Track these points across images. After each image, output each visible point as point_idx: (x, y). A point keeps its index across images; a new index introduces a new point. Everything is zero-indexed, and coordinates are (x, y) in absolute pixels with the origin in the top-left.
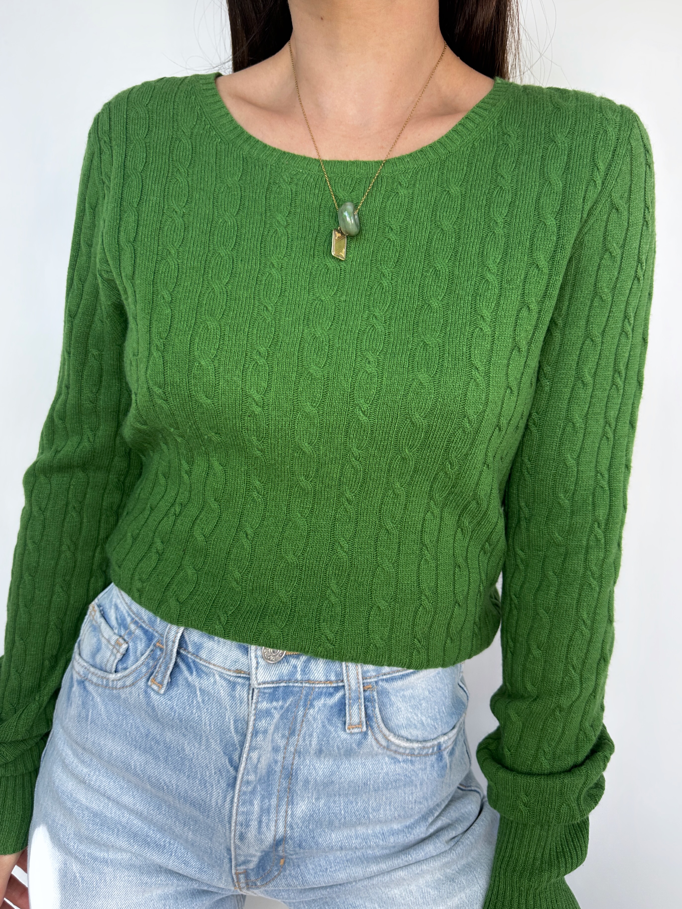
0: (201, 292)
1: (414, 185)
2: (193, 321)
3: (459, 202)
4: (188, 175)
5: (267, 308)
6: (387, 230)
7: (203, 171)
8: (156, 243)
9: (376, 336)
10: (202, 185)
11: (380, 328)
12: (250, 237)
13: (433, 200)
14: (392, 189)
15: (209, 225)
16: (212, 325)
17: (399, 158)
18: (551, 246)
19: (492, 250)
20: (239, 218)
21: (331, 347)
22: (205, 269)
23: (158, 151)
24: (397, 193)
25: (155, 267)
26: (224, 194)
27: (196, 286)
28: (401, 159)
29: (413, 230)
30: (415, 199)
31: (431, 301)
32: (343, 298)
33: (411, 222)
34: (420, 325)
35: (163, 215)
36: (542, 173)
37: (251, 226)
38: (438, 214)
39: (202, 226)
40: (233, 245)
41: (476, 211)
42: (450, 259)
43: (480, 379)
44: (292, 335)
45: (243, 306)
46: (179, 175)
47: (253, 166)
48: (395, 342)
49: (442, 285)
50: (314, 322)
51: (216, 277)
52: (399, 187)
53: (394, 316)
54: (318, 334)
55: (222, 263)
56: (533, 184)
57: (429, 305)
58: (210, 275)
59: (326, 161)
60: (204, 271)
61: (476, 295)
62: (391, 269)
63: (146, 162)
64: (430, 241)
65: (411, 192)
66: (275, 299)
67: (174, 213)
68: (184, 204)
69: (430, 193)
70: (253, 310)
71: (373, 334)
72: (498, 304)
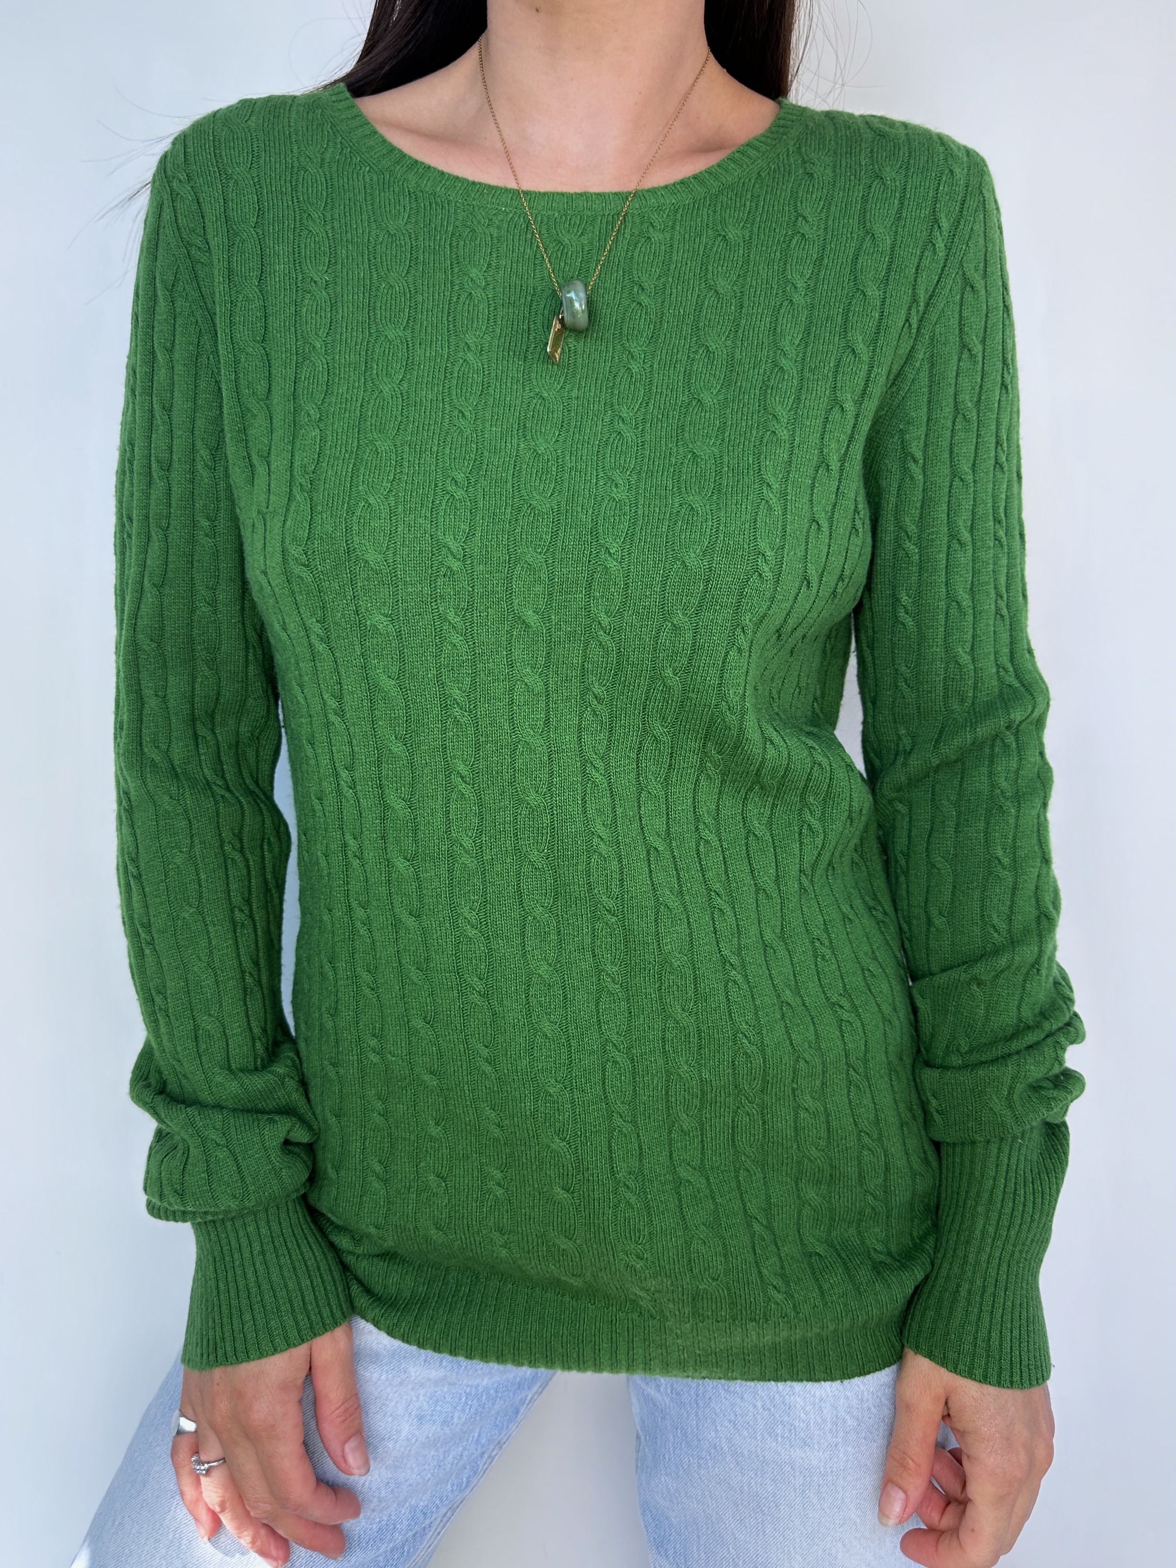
0: (363, 399)
1: (673, 228)
2: (355, 444)
3: (741, 252)
4: (325, 221)
5: (462, 413)
6: (636, 290)
7: (348, 214)
8: (293, 337)
9: (624, 448)
10: (349, 235)
11: (629, 435)
12: (430, 307)
13: (701, 249)
14: (641, 234)
15: (367, 295)
16: (383, 445)
17: (649, 191)
18: (872, 324)
19: (789, 326)
20: (410, 279)
21: (561, 468)
22: (366, 363)
23: (274, 189)
24: (649, 238)
25: (296, 373)
26: (384, 245)
27: (355, 391)
28: (653, 191)
29: (674, 291)
30: (675, 246)
31: (702, 395)
32: (574, 394)
33: (671, 280)
34: (687, 429)
35: (297, 291)
36: (863, 221)
37: (431, 289)
38: (710, 268)
39: (356, 297)
40: (405, 321)
41: (766, 268)
42: (728, 336)
43: (774, 501)
44: (503, 453)
45: (428, 414)
46: (311, 223)
47: (428, 204)
48: (652, 455)
49: (717, 373)
50: (534, 431)
51: (384, 372)
52: (651, 229)
53: (649, 417)
54: (541, 450)
55: (391, 351)
56: (849, 235)
57: (699, 400)
58: (375, 372)
59: (540, 193)
60: (366, 367)
61: (765, 388)
62: (643, 348)
63: (259, 209)
64: (699, 308)
65: (668, 238)
66: (474, 400)
67: (313, 284)
68: (325, 268)
69: (697, 240)
70: (443, 418)
71: (619, 445)
72: (798, 399)
